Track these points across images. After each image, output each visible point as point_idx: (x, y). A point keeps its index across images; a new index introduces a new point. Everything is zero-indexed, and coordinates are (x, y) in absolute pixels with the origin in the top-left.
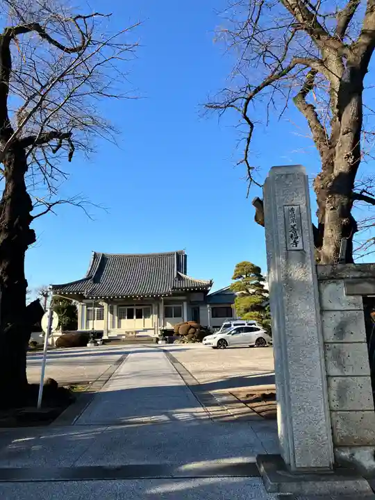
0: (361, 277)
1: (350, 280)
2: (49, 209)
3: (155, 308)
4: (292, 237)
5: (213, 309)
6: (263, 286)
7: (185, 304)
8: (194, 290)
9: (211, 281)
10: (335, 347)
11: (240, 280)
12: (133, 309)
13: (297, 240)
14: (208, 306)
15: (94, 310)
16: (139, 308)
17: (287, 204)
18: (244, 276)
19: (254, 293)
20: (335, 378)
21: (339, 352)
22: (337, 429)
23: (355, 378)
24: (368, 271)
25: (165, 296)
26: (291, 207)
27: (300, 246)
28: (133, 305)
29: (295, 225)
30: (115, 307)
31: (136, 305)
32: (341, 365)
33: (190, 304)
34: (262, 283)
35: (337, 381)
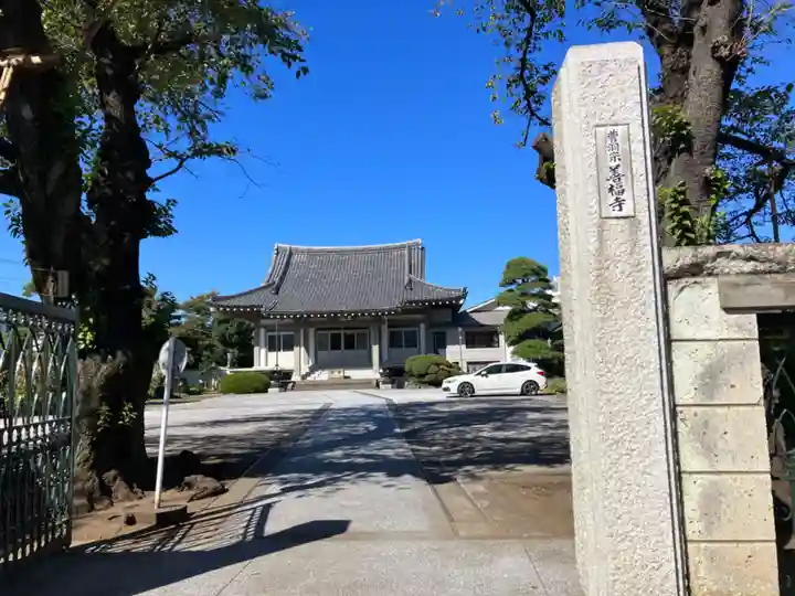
0: (755, 273)
1: (733, 279)
2: (180, 166)
3: (373, 333)
4: (611, 189)
5: (467, 334)
6: (550, 297)
7: (422, 326)
8: (437, 304)
9: (465, 289)
10: (696, 415)
11: (513, 287)
12: (339, 335)
13: (622, 197)
14: (460, 329)
15: (279, 337)
16: (348, 332)
17: (603, 122)
18: (520, 281)
19: (535, 309)
20: (695, 476)
21: (706, 424)
22: (698, 578)
23: (739, 476)
24: (770, 261)
25: (389, 314)
26: (610, 129)
27: (627, 209)
28: (340, 329)
29: (618, 166)
30: (312, 332)
31: (345, 329)
32: (709, 450)
33: (430, 326)
34: (549, 292)
35: (699, 482)
